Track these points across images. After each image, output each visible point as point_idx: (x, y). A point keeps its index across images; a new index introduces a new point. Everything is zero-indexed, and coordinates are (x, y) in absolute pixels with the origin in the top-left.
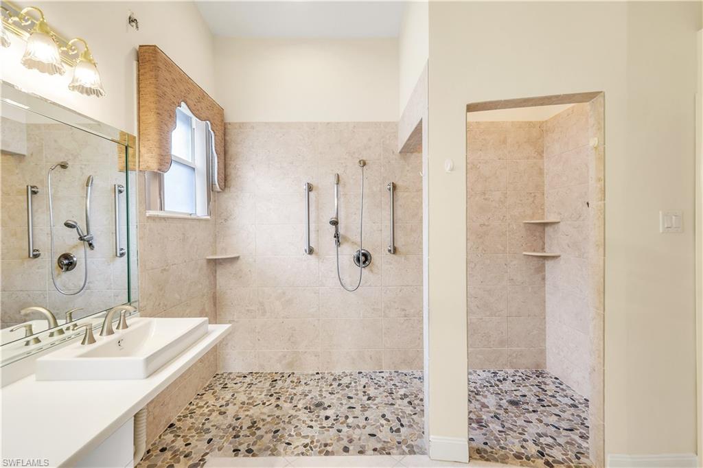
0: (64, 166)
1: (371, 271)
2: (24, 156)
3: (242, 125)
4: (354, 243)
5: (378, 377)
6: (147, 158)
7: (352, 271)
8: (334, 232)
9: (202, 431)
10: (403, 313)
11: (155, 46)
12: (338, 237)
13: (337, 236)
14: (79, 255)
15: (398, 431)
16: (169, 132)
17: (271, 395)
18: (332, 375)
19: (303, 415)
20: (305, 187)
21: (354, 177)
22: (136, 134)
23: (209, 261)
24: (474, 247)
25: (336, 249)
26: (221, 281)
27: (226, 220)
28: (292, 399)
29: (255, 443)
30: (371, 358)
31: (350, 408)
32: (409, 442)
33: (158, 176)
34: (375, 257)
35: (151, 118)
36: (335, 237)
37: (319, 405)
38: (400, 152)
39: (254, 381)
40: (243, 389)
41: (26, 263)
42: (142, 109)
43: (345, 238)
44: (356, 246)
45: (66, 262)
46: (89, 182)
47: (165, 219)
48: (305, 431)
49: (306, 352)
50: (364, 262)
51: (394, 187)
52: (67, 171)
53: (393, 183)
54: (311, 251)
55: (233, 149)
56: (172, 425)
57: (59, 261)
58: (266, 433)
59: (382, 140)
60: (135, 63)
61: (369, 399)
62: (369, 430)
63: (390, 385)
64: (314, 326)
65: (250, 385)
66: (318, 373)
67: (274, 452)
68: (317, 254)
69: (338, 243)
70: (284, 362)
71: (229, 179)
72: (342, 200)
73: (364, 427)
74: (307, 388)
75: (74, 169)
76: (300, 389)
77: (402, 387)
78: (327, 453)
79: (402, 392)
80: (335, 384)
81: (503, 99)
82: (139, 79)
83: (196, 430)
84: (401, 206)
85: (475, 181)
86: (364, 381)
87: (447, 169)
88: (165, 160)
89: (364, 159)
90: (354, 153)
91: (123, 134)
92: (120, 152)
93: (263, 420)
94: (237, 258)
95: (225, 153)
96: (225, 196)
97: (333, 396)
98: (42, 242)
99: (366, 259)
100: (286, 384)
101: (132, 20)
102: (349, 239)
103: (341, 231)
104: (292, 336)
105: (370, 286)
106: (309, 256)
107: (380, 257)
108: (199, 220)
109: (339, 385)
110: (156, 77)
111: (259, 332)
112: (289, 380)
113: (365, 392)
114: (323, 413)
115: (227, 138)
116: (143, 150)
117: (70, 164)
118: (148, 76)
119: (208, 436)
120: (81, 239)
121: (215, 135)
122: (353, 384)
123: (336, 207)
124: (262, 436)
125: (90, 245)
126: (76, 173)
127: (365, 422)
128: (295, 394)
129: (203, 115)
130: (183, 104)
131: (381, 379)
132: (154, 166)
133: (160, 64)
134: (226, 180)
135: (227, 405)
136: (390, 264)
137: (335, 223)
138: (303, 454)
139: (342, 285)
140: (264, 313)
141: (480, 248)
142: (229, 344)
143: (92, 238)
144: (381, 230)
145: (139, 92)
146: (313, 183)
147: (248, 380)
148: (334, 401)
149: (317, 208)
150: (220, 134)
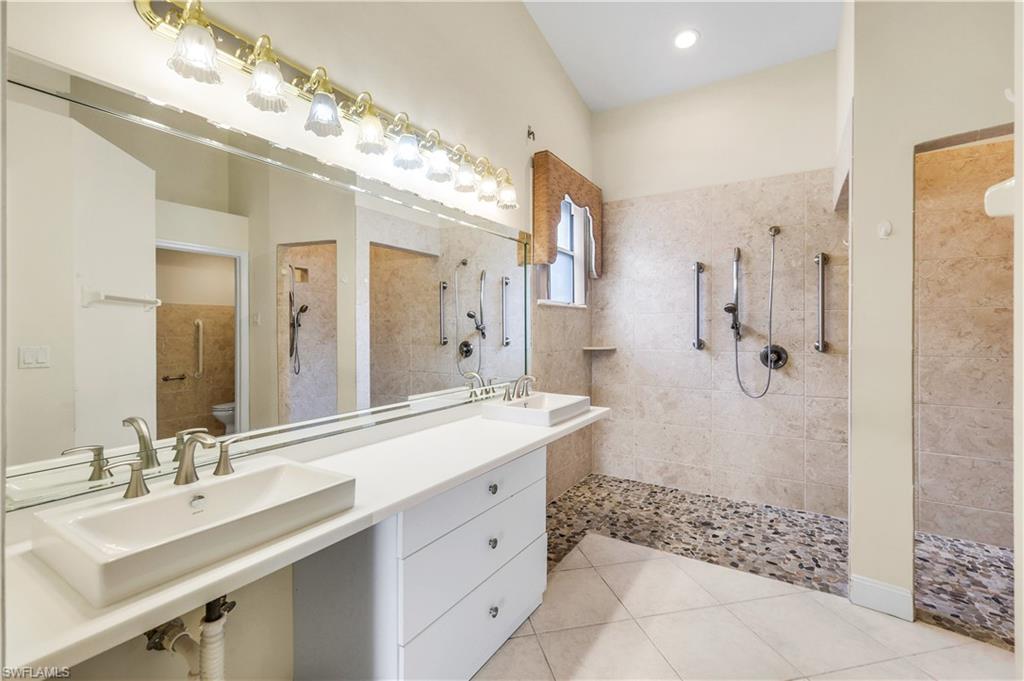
0: (464, 263)
1: (788, 374)
2: (437, 257)
3: (620, 204)
4: (761, 337)
5: (796, 516)
6: (540, 253)
7: (757, 373)
8: (732, 322)
9: (580, 513)
10: (840, 436)
11: (547, 151)
12: (737, 329)
13: (735, 326)
14: (475, 344)
15: (812, 569)
16: (556, 226)
17: (650, 504)
18: (728, 501)
19: (686, 527)
20: (694, 267)
21: (762, 250)
22: (531, 232)
23: (585, 352)
24: (983, 344)
25: (734, 344)
26: (596, 375)
27: (602, 309)
28: (674, 512)
29: (631, 534)
30: (785, 490)
31: (747, 535)
32: (824, 581)
33: (546, 267)
34: (795, 356)
35: (543, 216)
36: (733, 328)
37: (707, 524)
38: (836, 210)
39: (630, 488)
40: (619, 491)
41: (438, 349)
42: (536, 209)
43: (749, 331)
44: (764, 340)
45: (465, 349)
46: (483, 275)
47: (550, 307)
48: (686, 538)
49: (693, 468)
50: (776, 362)
51: (826, 259)
52: (466, 268)
53: (823, 254)
54: (700, 345)
55: (610, 232)
56: (554, 503)
57: (461, 348)
58: (644, 529)
59: (806, 197)
60: (531, 170)
61: (776, 533)
62: (768, 557)
63: (812, 527)
64: (704, 437)
65: (627, 490)
66: (708, 496)
67: (651, 545)
68: (708, 349)
69: (738, 336)
70: (665, 475)
71: (605, 264)
72: (744, 280)
73: (763, 554)
74: (693, 507)
75: (471, 266)
76: (684, 506)
77: (830, 533)
78: (711, 561)
79: (830, 537)
80: (730, 511)
81: (979, 129)
82: (534, 183)
83: (576, 511)
84: (837, 285)
85: (985, 240)
86: (772, 516)
87: (881, 233)
88: (553, 252)
89: (778, 224)
90: (763, 219)
91: (521, 233)
92: (519, 249)
93: (640, 520)
94: (613, 351)
95: (603, 236)
96: (602, 283)
97: (725, 520)
98: (450, 331)
99: (779, 358)
100: (667, 498)
101: (530, 133)
102: (755, 332)
103: (743, 320)
104: (676, 446)
105: (784, 394)
106: (698, 351)
107: (803, 357)
108: (577, 309)
109: (736, 512)
110: (547, 179)
111: (636, 436)
112: (670, 496)
113: (771, 526)
114: (710, 532)
115: (605, 220)
116: (536, 246)
117: (469, 260)
118: (541, 179)
119: (588, 518)
120: (477, 328)
121: (593, 219)
122: (755, 515)
123: (735, 292)
124: (639, 531)
125: (483, 334)
126: (473, 269)
127: (764, 551)
128: (678, 509)
129: (583, 203)
130: (567, 196)
131: (800, 520)
132: (545, 259)
133: (551, 166)
134: (603, 266)
135: (603, 500)
136: (819, 366)
137: (732, 310)
138: (682, 554)
139: (743, 390)
140: (643, 415)
141: (996, 348)
142: (605, 445)
143: (484, 328)
144: (804, 320)
145: (534, 194)
146: (705, 261)
147: (625, 485)
148: (727, 525)
149: (710, 292)
150: (598, 218)
